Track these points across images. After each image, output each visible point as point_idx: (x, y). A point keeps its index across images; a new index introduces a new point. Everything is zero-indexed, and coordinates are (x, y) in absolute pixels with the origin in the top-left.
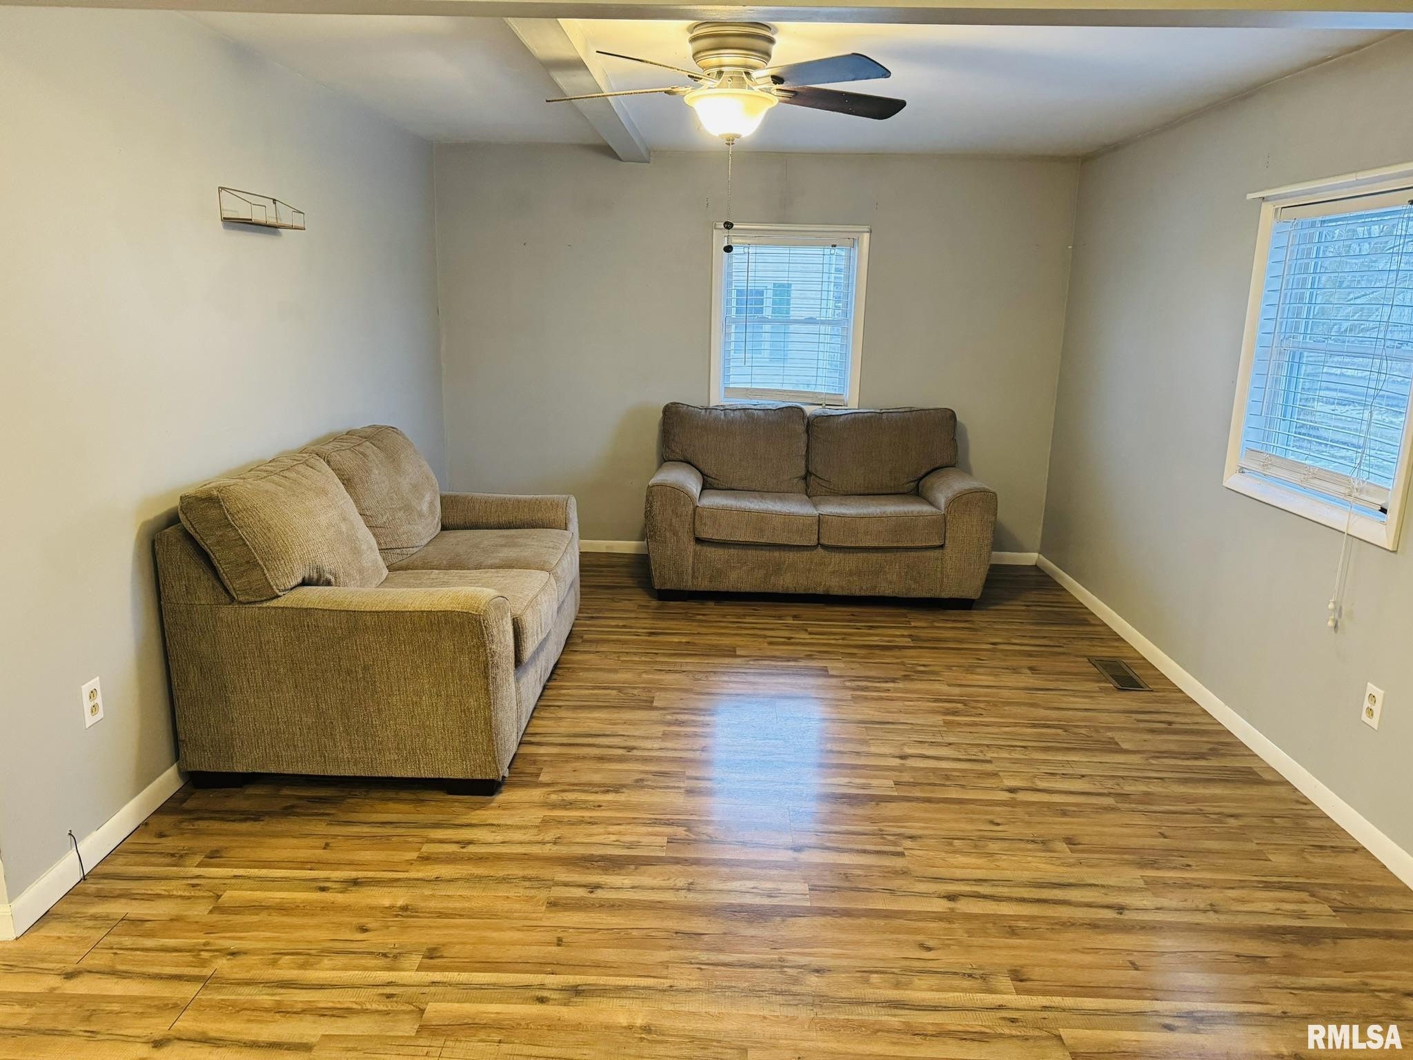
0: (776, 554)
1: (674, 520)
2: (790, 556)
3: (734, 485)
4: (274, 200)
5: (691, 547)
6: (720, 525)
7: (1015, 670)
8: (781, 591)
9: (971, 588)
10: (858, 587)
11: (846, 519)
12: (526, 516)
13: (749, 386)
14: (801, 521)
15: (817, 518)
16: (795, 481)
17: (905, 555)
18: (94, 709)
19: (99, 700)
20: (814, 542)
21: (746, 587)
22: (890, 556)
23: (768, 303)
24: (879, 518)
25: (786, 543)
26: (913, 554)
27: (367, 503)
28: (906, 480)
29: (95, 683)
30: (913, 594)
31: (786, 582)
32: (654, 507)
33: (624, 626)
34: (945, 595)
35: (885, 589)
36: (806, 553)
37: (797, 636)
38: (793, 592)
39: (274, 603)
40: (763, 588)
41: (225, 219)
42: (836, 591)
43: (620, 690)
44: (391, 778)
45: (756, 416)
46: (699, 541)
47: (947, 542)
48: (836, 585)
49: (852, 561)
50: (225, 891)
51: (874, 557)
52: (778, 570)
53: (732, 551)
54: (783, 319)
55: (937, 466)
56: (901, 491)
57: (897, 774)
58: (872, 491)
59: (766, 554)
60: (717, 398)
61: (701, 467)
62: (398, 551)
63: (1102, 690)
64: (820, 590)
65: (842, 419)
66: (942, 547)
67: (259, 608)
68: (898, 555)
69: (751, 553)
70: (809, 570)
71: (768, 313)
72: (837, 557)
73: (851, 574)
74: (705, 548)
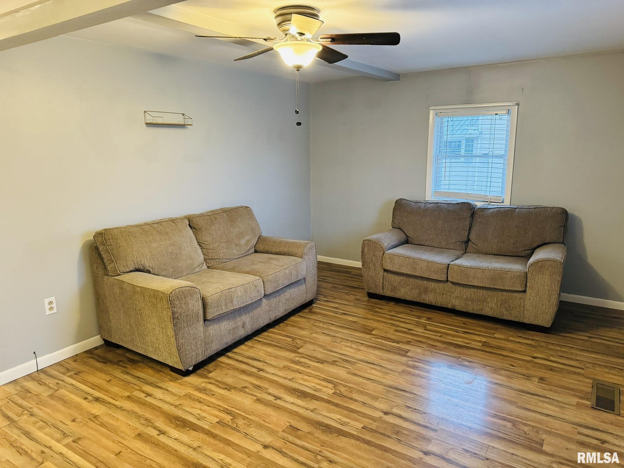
0: (425, 282)
1: (373, 258)
2: (432, 285)
3: (422, 243)
4: (183, 114)
5: (381, 273)
6: (394, 264)
7: (528, 377)
8: (427, 303)
9: (546, 320)
10: (471, 308)
11: (463, 269)
12: (286, 250)
13: (447, 191)
14: (437, 266)
15: (446, 266)
16: (458, 244)
17: (500, 293)
18: (51, 309)
19: (54, 305)
20: (444, 278)
21: (409, 298)
22: (490, 293)
23: (463, 146)
24: (483, 270)
25: (428, 277)
26: (505, 293)
27: (206, 239)
28: (523, 249)
29: (53, 299)
30: (505, 318)
31: (429, 298)
32: (365, 250)
33: (336, 308)
34: (526, 321)
35: (487, 312)
36: (441, 284)
37: (416, 329)
38: (434, 304)
39: (118, 278)
40: (418, 300)
41: (146, 124)
42: (458, 308)
43: (293, 339)
44: (152, 358)
45: (442, 207)
46: (385, 270)
47: (527, 289)
48: (458, 305)
49: (468, 293)
50: (61, 389)
51: (481, 292)
52: (426, 290)
53: (402, 278)
54: (470, 155)
55: (547, 241)
56: (520, 255)
57: (371, 421)
58: (502, 254)
59: (419, 282)
60: (430, 196)
61: (406, 232)
62: (217, 260)
63: (578, 405)
64: (450, 306)
65: (491, 211)
66: (524, 291)
67: (113, 279)
68: (496, 293)
69: (412, 280)
70: (443, 294)
71: (463, 152)
72: (459, 289)
73: (467, 299)
74: (388, 274)
